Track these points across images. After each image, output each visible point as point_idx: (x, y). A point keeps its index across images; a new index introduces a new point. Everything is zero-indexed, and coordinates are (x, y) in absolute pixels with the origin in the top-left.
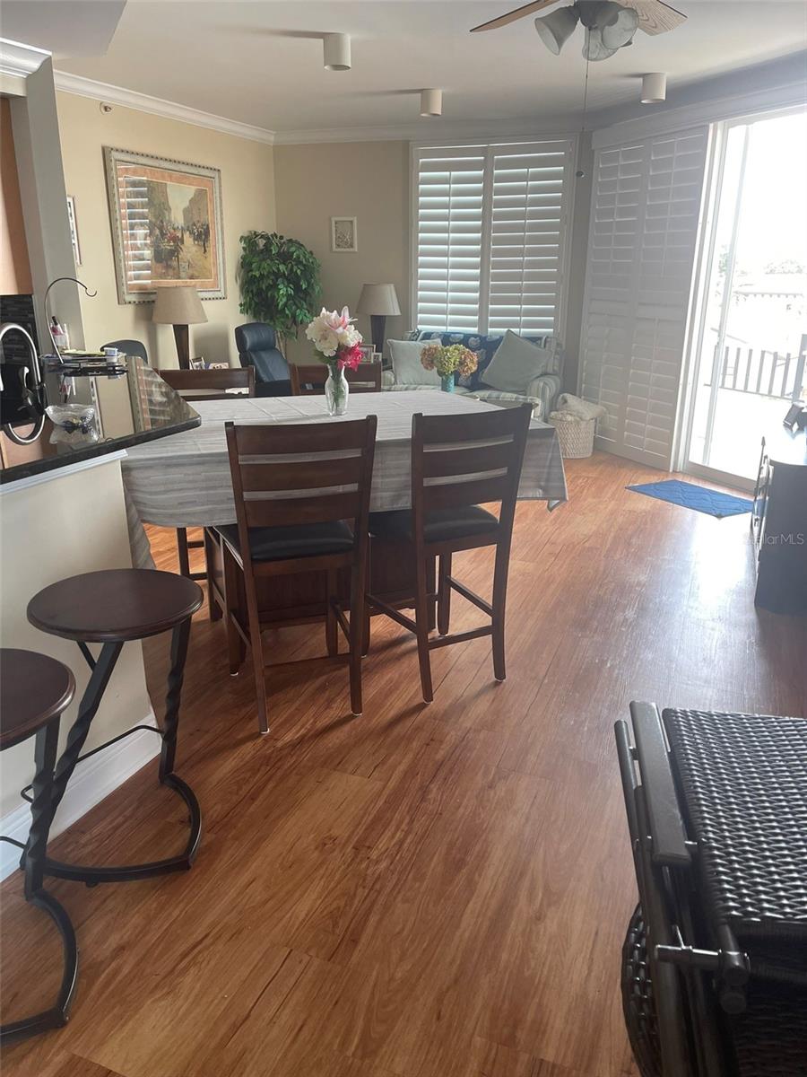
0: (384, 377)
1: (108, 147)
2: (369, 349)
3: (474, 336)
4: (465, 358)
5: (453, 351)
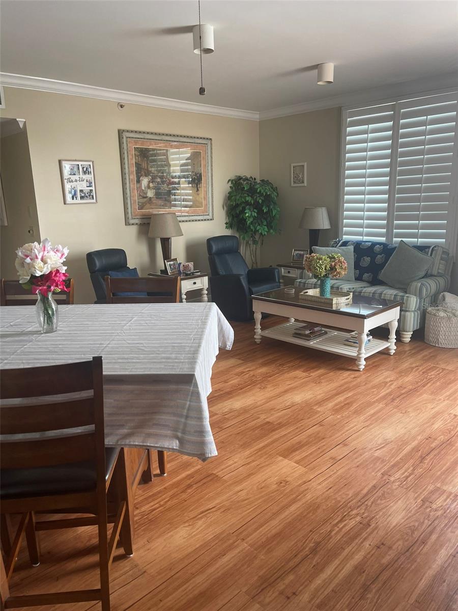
0: (305, 273)
1: (121, 130)
2: (305, 252)
3: (380, 244)
4: (335, 265)
5: (325, 260)
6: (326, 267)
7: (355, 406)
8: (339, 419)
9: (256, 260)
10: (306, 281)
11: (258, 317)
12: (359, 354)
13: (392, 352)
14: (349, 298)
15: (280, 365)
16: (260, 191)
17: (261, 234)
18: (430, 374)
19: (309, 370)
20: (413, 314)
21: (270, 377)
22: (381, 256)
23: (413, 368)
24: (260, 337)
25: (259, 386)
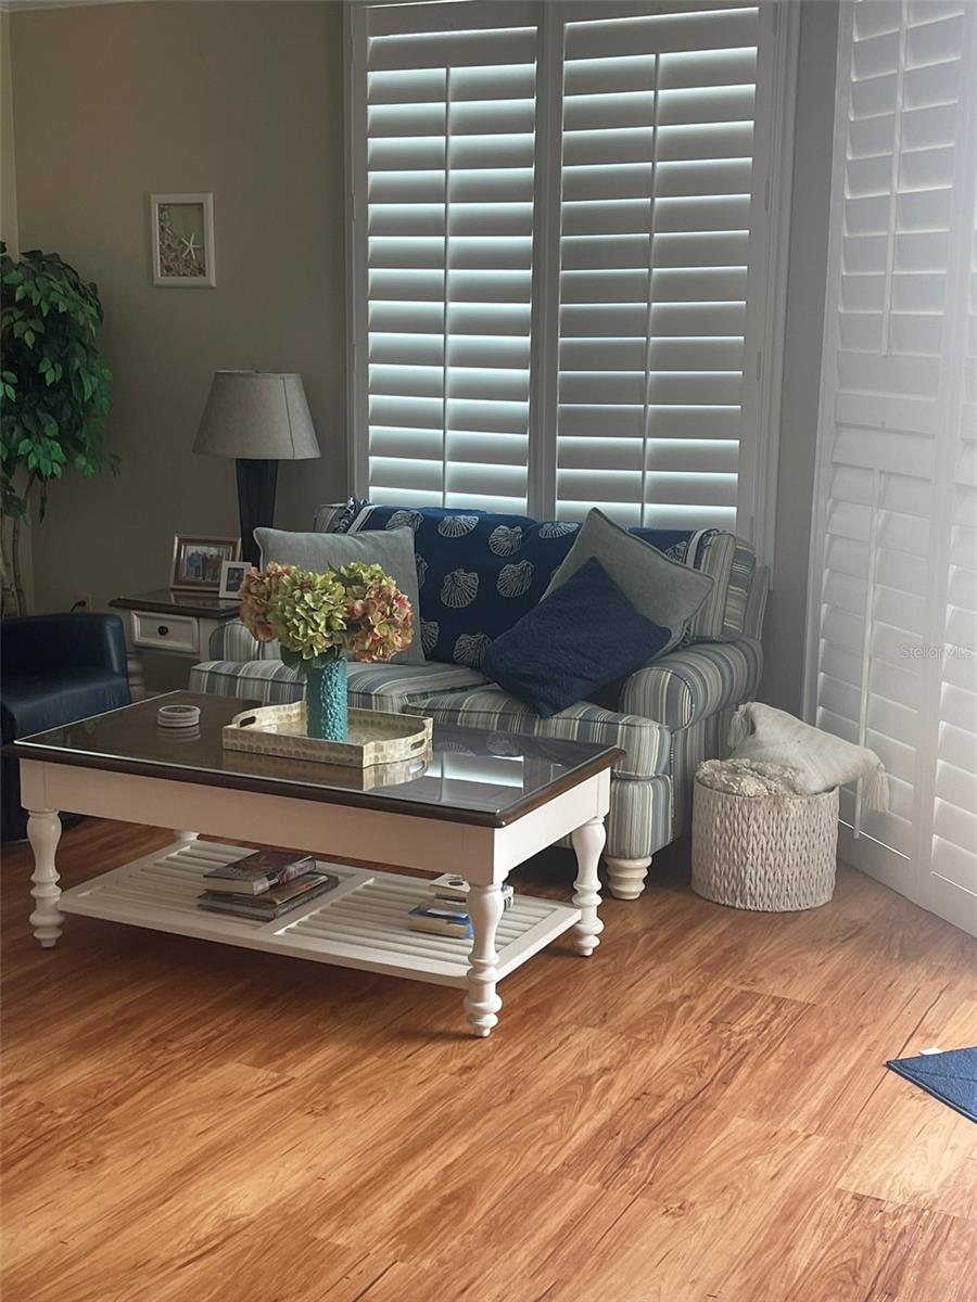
0: (232, 635)
2: (223, 551)
3: (511, 520)
4: (366, 611)
5: (326, 590)
6: (329, 619)
7: (485, 1202)
8: (428, 1274)
9: (17, 578)
10: (237, 670)
11: (46, 832)
12: (477, 968)
13: (591, 943)
14: (422, 742)
15: (154, 1041)
16: (27, 300)
17: (38, 471)
18: (736, 1029)
19: (281, 1055)
20: (650, 789)
21: (116, 1104)
22: (517, 568)
23: (672, 1007)
24: (57, 919)
25: (66, 1155)
